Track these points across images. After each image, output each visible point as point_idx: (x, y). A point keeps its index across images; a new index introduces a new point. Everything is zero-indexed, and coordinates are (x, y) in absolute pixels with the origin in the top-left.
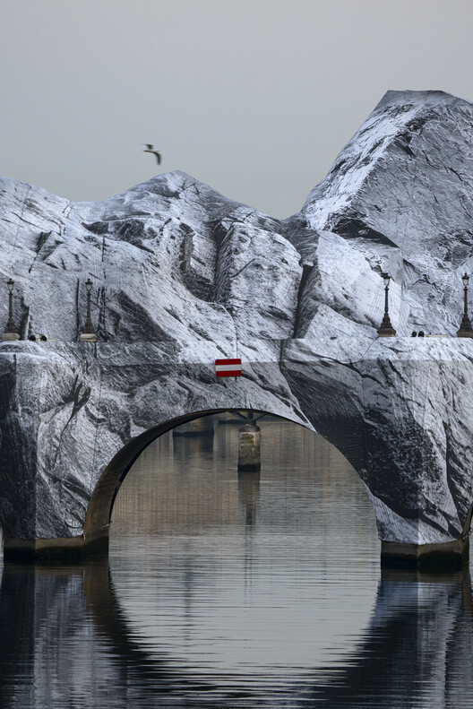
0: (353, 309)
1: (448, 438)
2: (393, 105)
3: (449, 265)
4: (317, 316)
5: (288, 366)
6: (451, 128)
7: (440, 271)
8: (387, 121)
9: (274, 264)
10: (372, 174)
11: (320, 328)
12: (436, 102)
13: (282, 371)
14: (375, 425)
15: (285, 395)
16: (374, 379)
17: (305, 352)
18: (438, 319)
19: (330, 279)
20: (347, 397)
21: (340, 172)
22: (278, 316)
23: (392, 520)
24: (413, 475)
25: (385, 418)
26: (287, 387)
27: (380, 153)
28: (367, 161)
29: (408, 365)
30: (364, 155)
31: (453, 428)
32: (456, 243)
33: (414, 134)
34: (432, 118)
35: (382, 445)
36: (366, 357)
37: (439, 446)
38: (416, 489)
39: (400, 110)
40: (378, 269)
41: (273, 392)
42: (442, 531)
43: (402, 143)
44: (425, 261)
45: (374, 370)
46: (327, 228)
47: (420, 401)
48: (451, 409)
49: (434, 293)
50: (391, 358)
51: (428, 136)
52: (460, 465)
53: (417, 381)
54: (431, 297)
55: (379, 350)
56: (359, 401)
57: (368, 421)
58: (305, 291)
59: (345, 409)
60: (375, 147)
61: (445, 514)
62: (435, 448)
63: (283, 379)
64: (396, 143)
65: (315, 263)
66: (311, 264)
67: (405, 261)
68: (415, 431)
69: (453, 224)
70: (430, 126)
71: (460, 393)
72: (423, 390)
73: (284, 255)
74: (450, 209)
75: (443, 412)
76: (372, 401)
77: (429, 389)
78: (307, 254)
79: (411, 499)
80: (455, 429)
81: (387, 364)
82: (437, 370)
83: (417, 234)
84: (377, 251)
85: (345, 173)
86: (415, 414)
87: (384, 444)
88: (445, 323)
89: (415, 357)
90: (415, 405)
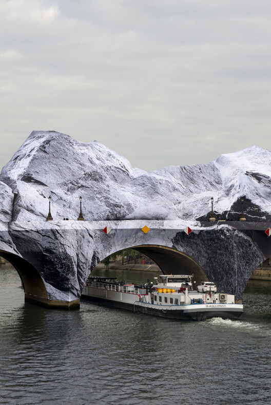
0: (34, 210)
1: (78, 259)
2: (37, 135)
3: (69, 193)
4: (20, 213)
5: (12, 232)
6: (61, 144)
7: (66, 195)
8: (34, 141)
9: (3, 193)
10: (32, 160)
11: (22, 217)
12: (53, 135)
13: (9, 234)
14: (48, 255)
15: (10, 243)
16: (49, 237)
17: (18, 227)
18: (68, 214)
19: (25, 199)
20: (36, 244)
21: (18, 160)
22: (5, 213)
23: (55, 292)
24: (67, 274)
25: (53, 252)
26: (11, 240)
27: (34, 153)
28: (29, 156)
29: (64, 231)
30: (28, 154)
31: (79, 255)
32: (70, 185)
33: (47, 146)
34: (53, 140)
35: (52, 263)
36: (44, 228)
37: (75, 262)
38: (68, 280)
39: (39, 137)
40: (42, 195)
41: (5, 242)
42: (75, 295)
43: (42, 149)
44: (60, 192)
45: (49, 233)
46: (18, 179)
47: (69, 245)
48: (79, 248)
49: (65, 204)
50: (57, 229)
51: (52, 147)
52: (81, 270)
53: (68, 237)
54: (64, 206)
55: (49, 226)
56: (41, 245)
57: (45, 253)
58: (15, 203)
59: (35, 249)
60: (31, 151)
61: (76, 289)
62: (74, 263)
63: (10, 237)
64: (40, 149)
65: (18, 192)
66: (17, 193)
67: (52, 192)
68: (67, 257)
69: (68, 178)
70: (52, 143)
71: (82, 242)
72: (70, 241)
73: (6, 189)
74: (65, 173)
75: (76, 249)
76: (47, 245)
77: (73, 241)
78: (14, 189)
79: (66, 284)
80: (80, 256)
81: (55, 231)
82: (75, 233)
83: (55, 182)
84: (41, 188)
85: (20, 160)
86: (67, 250)
87: (53, 262)
88: (71, 215)
89: (67, 228)
90: (67, 247)
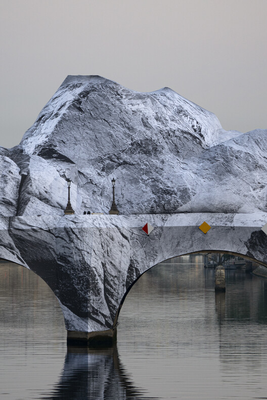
0: (50, 199)
1: (104, 272)
2: (71, 83)
3: (104, 173)
4: (30, 203)
5: (13, 232)
6: (104, 96)
7: (99, 177)
8: (67, 93)
9: (5, 174)
10: (60, 122)
11: (32, 210)
12: (95, 82)
13: (10, 235)
14: (63, 264)
15: (12, 248)
16: (62, 238)
17: (23, 224)
18: (98, 204)
19: (37, 182)
20: (47, 249)
21: (41, 121)
22: (7, 203)
23: (73, 319)
24: (85, 293)
25: (69, 261)
26: (13, 244)
27: (64, 111)
28: (57, 115)
29: (82, 230)
30: (55, 112)
31: (107, 266)
32: (108, 161)
33: (83, 100)
34: (93, 91)
36: (58, 226)
37: (100, 276)
38: (87, 300)
39: (75, 86)
40: (64, 176)
41: (5, 246)
42: (102, 324)
43: (77, 105)
44: (91, 171)
45: (62, 233)
46: (34, 153)
47: (88, 250)
48: (106, 255)
49: (96, 189)
50: (72, 227)
51: (91, 101)
52: (111, 286)
53: (87, 239)
54: (94, 192)
55: (65, 222)
56: (54, 251)
57: (59, 263)
58: (23, 189)
59: (46, 256)
60: (61, 107)
61: (103, 315)
62: (97, 277)
63: (11, 239)
64: (73, 105)
65: (28, 173)
66: (26, 174)
67: (79, 172)
68: (86, 268)
69: (106, 150)
70: (92, 96)
71: (111, 246)
72: (90, 245)
73: (10, 169)
74: (104, 142)
75: (101, 257)
76: (62, 251)
77: (94, 244)
78: (24, 168)
79: (84, 306)
80: (108, 266)
81: (69, 230)
82: (98, 233)
83: (86, 157)
84: (64, 166)
85: (44, 122)
86: (86, 258)
87: (68, 275)
88: (102, 206)
89: (85, 226)
90: (86, 253)
